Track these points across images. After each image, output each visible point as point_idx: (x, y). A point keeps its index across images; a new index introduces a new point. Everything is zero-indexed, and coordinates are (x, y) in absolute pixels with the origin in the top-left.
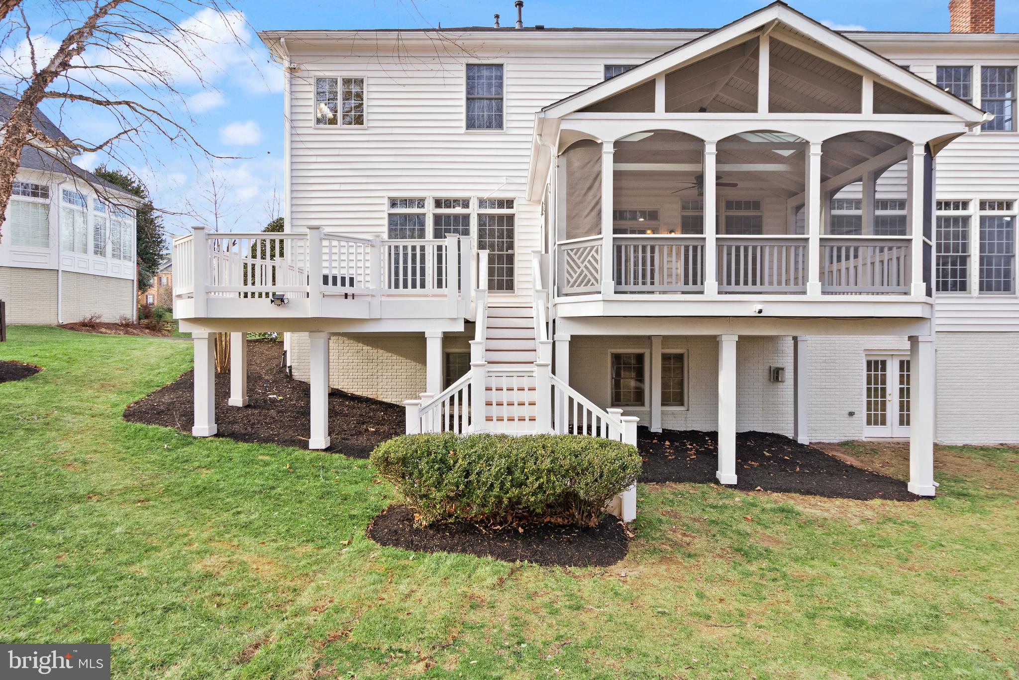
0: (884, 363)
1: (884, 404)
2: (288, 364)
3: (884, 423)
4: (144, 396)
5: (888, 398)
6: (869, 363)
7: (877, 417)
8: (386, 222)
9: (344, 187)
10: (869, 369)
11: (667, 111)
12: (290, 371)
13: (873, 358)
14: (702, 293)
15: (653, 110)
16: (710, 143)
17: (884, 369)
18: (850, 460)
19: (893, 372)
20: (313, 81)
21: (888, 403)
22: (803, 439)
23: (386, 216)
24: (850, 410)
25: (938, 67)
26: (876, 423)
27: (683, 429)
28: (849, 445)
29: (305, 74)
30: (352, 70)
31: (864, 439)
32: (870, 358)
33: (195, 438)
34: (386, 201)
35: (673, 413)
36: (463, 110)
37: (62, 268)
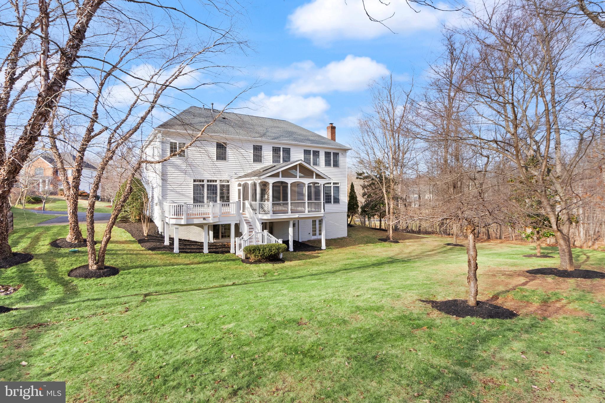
1: (316, 230)
9: (179, 176)
10: (312, 222)
11: (282, 177)
12: (161, 233)
14: (288, 213)
15: (279, 177)
16: (289, 184)
18: (310, 244)
19: (317, 222)
20: (169, 143)
22: (300, 241)
23: (192, 185)
24: (309, 233)
25: (325, 152)
26: (314, 235)
28: (309, 241)
30: (182, 140)
31: (312, 239)
34: (192, 180)
36: (216, 155)
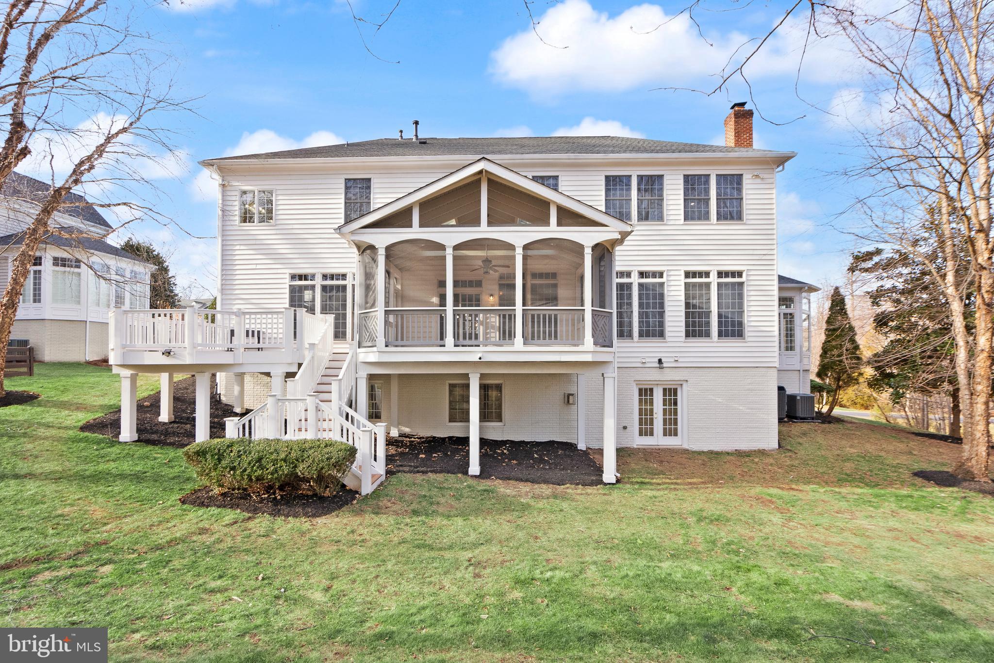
0: (651, 390)
1: (652, 420)
2: (218, 393)
3: (652, 434)
4: (103, 414)
5: (655, 416)
6: (640, 390)
7: (646, 430)
8: (287, 291)
9: (258, 267)
10: (640, 395)
11: (420, 227)
12: (220, 397)
13: (644, 387)
14: (444, 346)
15: (411, 227)
16: (449, 247)
17: (652, 395)
19: (658, 397)
20: (238, 193)
21: (654, 420)
23: (288, 287)
24: (624, 425)
25: (684, 175)
26: (646, 435)
27: (500, 439)
29: (232, 188)
30: (266, 184)
31: (635, 447)
32: (641, 387)
33: (120, 443)
34: (288, 276)
35: (493, 428)
36: (343, 211)
37: (89, 319)
